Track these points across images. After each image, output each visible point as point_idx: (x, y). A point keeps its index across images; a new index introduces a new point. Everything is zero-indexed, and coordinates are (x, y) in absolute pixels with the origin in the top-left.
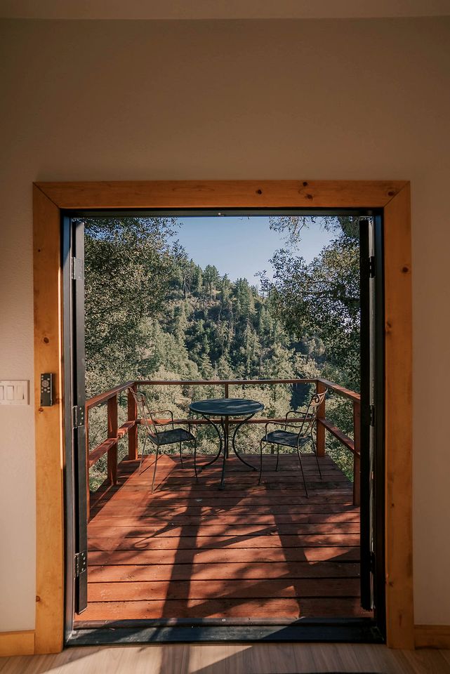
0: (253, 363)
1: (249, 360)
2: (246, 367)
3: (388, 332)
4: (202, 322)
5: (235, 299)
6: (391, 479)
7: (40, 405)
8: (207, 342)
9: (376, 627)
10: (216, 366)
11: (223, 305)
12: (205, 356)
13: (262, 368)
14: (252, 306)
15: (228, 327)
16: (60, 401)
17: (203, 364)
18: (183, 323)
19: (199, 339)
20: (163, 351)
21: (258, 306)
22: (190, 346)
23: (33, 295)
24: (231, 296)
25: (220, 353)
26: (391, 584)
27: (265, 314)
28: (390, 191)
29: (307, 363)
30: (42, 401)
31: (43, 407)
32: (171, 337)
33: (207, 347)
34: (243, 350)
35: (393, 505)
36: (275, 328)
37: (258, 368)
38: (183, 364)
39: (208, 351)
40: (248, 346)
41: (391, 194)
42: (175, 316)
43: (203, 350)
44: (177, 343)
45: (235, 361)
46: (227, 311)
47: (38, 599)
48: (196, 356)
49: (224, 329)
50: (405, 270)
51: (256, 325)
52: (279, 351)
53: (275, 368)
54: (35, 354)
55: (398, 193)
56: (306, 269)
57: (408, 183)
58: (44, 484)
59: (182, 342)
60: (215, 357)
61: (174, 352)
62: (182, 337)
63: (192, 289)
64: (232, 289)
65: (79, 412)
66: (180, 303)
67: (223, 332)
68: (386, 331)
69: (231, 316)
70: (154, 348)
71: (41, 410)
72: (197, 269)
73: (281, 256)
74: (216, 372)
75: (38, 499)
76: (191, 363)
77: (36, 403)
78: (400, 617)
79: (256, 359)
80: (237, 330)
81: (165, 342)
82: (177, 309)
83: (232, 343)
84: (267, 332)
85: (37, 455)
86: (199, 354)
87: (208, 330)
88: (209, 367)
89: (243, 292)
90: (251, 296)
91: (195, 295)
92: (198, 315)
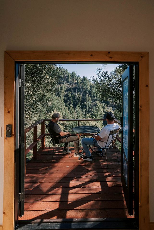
0: (89, 108)
1: (87, 107)
2: (86, 109)
3: (140, 110)
4: (70, 92)
5: (83, 84)
6: (141, 166)
7: (6, 137)
8: (72, 99)
9: (135, 222)
10: (75, 109)
11: (78, 86)
12: (71, 105)
13: (92, 109)
14: (89, 87)
15: (80, 94)
16: (14, 135)
17: (71, 108)
18: (63, 93)
19: (69, 99)
20: (55, 103)
21: (91, 86)
22: (66, 101)
23: (4, 94)
24: (81, 83)
25: (77, 104)
26: (141, 206)
27: (94, 90)
28: (141, 56)
29: (109, 109)
30: (6, 135)
31: (7, 138)
32: (59, 98)
33: (72, 101)
34: (85, 103)
35: (142, 176)
36: (97, 95)
37: (91, 110)
38: (63, 108)
39: (72, 103)
40: (87, 101)
41: (141, 57)
42: (60, 90)
43: (70, 103)
44: (61, 100)
45: (82, 107)
46: (80, 88)
47: (4, 213)
48: (68, 105)
49: (78, 95)
50: (147, 86)
51: (90, 94)
52: (99, 104)
53: (97, 110)
54: (4, 117)
55: (144, 56)
56: (109, 75)
57: (148, 53)
58: (7, 168)
59: (63, 100)
60: (75, 105)
61: (60, 104)
62: (62, 97)
63: (67, 80)
64: (81, 80)
65: (21, 138)
66: (62, 85)
67: (78, 96)
68: (140, 109)
69: (81, 90)
70: (52, 102)
71: (6, 139)
72: (69, 73)
73: (99, 71)
74: (75, 111)
75: (5, 173)
76: (66, 107)
77: (4, 136)
78: (144, 219)
79: (90, 106)
80: (83, 95)
81: (57, 100)
82: (61, 88)
83: (81, 100)
84: (94, 97)
85: (4, 156)
86: (69, 104)
87: (73, 95)
88: (73, 109)
89: (86, 82)
90: (88, 83)
91: (68, 82)
92: (69, 90)
